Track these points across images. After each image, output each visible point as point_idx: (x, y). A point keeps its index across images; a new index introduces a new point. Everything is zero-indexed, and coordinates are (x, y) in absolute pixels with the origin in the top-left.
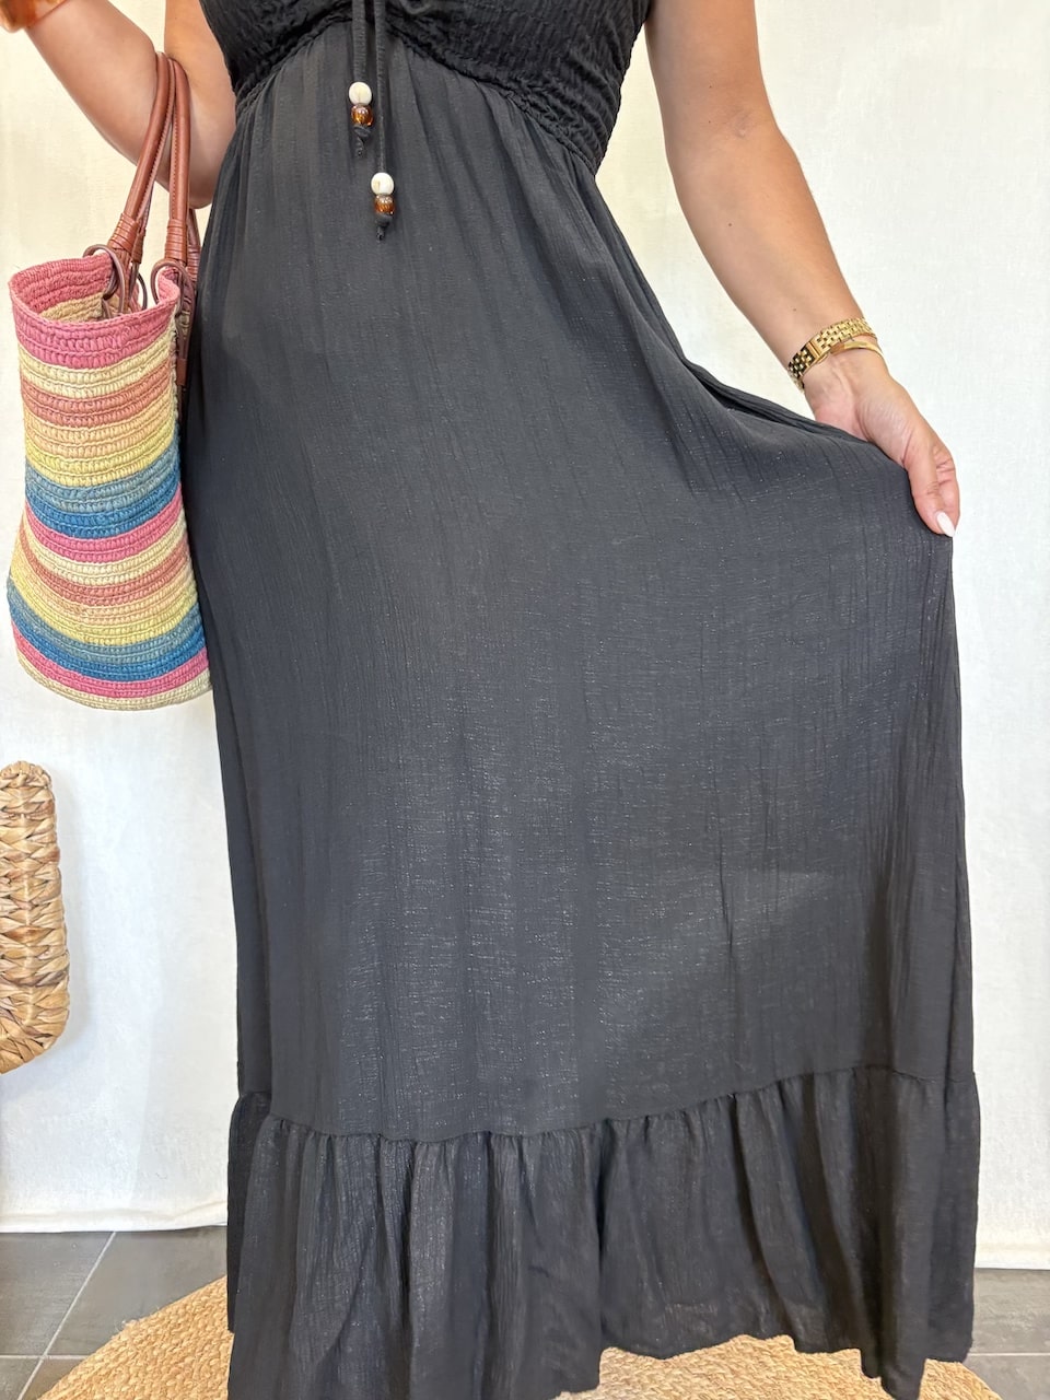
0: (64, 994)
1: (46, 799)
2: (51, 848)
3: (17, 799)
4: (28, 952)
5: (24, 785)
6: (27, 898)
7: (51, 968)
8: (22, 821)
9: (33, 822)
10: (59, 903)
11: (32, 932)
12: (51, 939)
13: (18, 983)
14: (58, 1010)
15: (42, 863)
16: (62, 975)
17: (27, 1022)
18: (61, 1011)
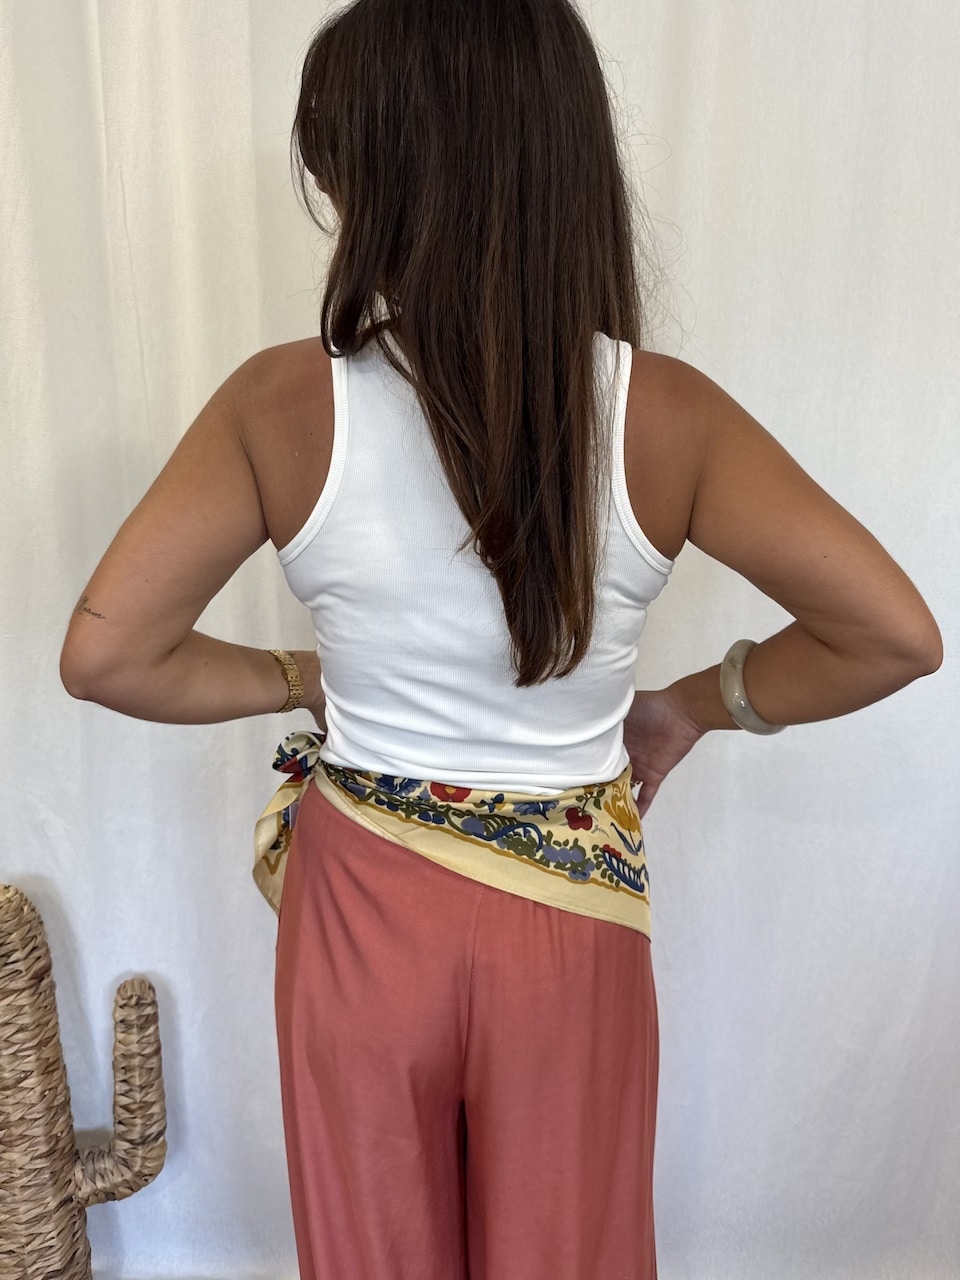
0: (163, 1146)
1: (152, 1012)
2: (156, 1046)
3: (132, 1015)
4: (139, 1120)
5: (137, 1004)
6: (138, 1082)
7: (154, 1129)
8: (135, 1030)
10: (162, 1083)
11: (140, 1108)
12: (155, 1109)
13: (131, 1141)
14: (155, 1159)
15: (148, 1057)
16: (161, 1133)
17: (137, 1169)
18: (161, 1158)
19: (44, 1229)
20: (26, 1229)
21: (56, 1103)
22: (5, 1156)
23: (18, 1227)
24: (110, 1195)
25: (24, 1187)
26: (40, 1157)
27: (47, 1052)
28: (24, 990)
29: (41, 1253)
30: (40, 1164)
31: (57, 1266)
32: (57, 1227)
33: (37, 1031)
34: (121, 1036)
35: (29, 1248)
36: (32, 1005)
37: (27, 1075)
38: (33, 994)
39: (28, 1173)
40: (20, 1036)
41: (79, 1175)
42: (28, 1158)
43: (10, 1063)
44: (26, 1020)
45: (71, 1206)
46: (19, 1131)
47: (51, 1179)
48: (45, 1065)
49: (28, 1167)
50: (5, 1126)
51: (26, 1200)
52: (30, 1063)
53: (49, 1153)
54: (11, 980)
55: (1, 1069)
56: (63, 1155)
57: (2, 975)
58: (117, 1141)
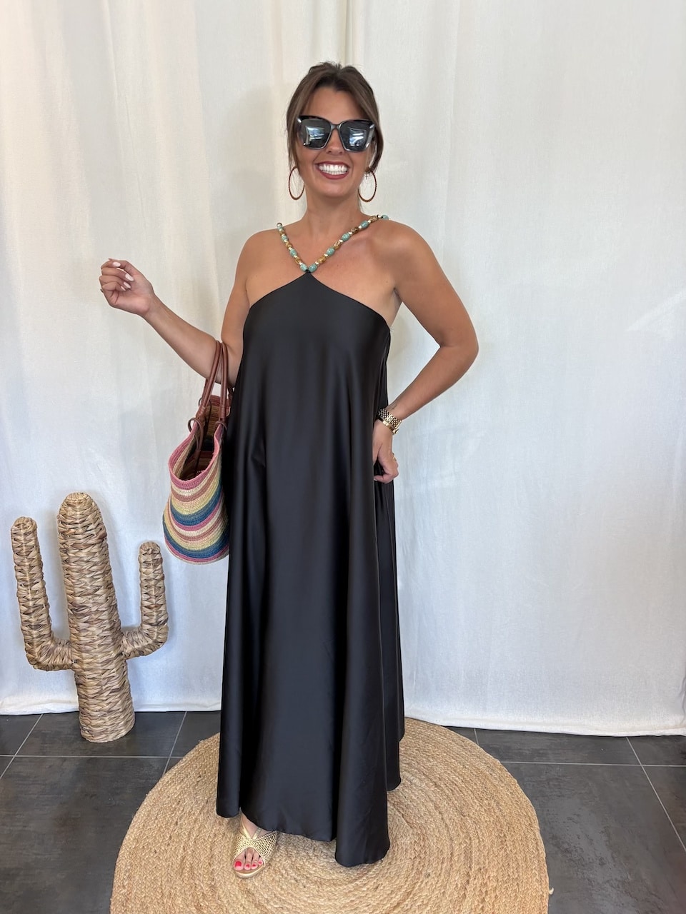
0: (167, 627)
1: (160, 558)
2: (162, 575)
3: (150, 559)
4: (155, 613)
5: (152, 553)
6: (154, 594)
7: (162, 618)
8: (151, 566)
9: (155, 566)
10: (164, 595)
11: (156, 607)
12: (162, 608)
13: (151, 624)
14: (163, 634)
15: (159, 581)
16: (166, 621)
17: (155, 638)
18: (166, 633)
19: (109, 667)
20: (102, 666)
21: (113, 604)
22: (89, 629)
23: (100, 665)
24: (141, 653)
25: (99, 645)
26: (106, 630)
27: (107, 578)
28: (95, 544)
29: (109, 679)
30: (107, 633)
31: (117, 686)
32: (116, 667)
33: (103, 565)
34: (144, 570)
35: (103, 676)
36: (100, 552)
37: (99, 588)
38: (100, 547)
39: (101, 638)
40: (95, 568)
41: (125, 642)
42: (101, 631)
43: (90, 582)
44: (96, 560)
45: (122, 657)
46: (96, 617)
47: (113, 642)
48: (107, 584)
49: (102, 635)
50: (89, 614)
51: (101, 652)
52: (99, 582)
53: (111, 629)
54: (90, 539)
55: (86, 584)
56: (117, 631)
57: (84, 536)
58: (144, 625)
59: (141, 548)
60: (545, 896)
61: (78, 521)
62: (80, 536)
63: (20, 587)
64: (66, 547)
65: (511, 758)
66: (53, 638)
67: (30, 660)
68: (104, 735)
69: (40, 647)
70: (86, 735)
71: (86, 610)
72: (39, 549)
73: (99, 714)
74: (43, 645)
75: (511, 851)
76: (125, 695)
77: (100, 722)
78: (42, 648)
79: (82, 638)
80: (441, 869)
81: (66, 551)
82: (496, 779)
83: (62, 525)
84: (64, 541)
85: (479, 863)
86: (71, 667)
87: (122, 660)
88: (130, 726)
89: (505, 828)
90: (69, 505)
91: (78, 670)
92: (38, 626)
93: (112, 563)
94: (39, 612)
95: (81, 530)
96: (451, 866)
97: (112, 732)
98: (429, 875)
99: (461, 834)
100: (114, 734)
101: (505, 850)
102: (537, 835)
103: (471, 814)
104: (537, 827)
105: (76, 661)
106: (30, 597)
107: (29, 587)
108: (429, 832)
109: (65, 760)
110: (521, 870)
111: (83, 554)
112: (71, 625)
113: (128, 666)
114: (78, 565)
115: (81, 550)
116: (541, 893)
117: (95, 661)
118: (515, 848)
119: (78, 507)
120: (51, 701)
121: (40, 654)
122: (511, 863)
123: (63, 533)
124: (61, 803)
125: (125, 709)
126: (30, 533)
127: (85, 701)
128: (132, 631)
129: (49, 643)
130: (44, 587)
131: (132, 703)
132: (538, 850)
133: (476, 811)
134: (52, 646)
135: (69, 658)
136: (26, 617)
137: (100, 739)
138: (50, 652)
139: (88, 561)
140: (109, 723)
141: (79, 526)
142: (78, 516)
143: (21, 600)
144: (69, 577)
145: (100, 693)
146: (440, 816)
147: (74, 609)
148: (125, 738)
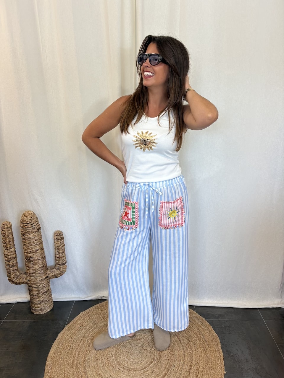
0: (66, 266)
1: (62, 237)
2: (64, 244)
3: (58, 237)
4: (61, 260)
5: (59, 235)
6: (60, 252)
7: (64, 262)
8: (59, 241)
9: (61, 240)
10: (65, 253)
11: (61, 257)
12: (64, 258)
13: (60, 265)
15: (63, 246)
16: (66, 263)
17: (61, 270)
18: (66, 268)
19: (43, 282)
20: (39, 282)
21: (44, 256)
22: (34, 267)
23: (38, 282)
24: (56, 276)
25: (38, 273)
26: (41, 267)
27: (41, 246)
28: (36, 232)
29: (43, 287)
30: (41, 269)
31: (46, 291)
32: (45, 282)
33: (39, 240)
34: (56, 242)
35: (40, 286)
36: (38, 235)
37: (38, 250)
38: (38, 233)
39: (39, 271)
40: (36, 241)
41: (49, 272)
42: (39, 267)
43: (34, 247)
44: (37, 238)
45: (48, 278)
46: (36, 262)
47: (44, 272)
48: (41, 248)
49: (39, 269)
50: (34, 260)
51: (39, 276)
52: (38, 247)
53: (43, 267)
54: (34, 230)
55: (32, 248)
56: (45, 267)
57: (31, 228)
58: (56, 265)
59: (55, 233)
60: (223, 374)
61: (28, 222)
62: (30, 229)
63: (5, 250)
64: (24, 233)
65: (210, 318)
66: (19, 271)
67: (10, 280)
68: (41, 311)
69: (13, 275)
70: (33, 311)
71: (33, 259)
72: (13, 234)
73: (38, 302)
74: (15, 274)
75: (209, 356)
76: (50, 294)
77: (39, 306)
78: (14, 275)
79: (31, 271)
80: (180, 363)
81: (24, 235)
82: (203, 326)
83: (22, 224)
84: (23, 231)
85: (195, 361)
86: (27, 283)
87: (48, 280)
88: (51, 307)
89: (207, 347)
90: (25, 216)
91: (29, 284)
92: (13, 266)
93: (43, 239)
94: (13, 261)
95: (30, 226)
96: (184, 362)
97: (44, 309)
98: (175, 366)
99: (188, 349)
100: (45, 311)
101: (207, 355)
102: (220, 349)
103: (193, 341)
104: (220, 345)
105: (29, 280)
106: (9, 254)
107: (9, 250)
108: (175, 348)
109: (24, 322)
110: (213, 363)
111: (31, 236)
112: (26, 266)
113: (50, 282)
114: (29, 240)
115: (30, 234)
116: (221, 373)
117: (36, 280)
118: (211, 354)
119: (29, 216)
120: (19, 298)
121: (14, 278)
122: (209, 361)
123: (22, 227)
124: (22, 340)
125: (49, 300)
126: (9, 228)
127: (33, 297)
128: (52, 268)
129: (17, 273)
130: (15, 250)
131: (52, 297)
132: (220, 355)
133: (195, 339)
134: (19, 274)
135: (25, 279)
136: (7, 263)
137: (39, 313)
138: (18, 277)
139: (33, 239)
140: (43, 306)
141: (29, 224)
142: (29, 220)
143: (6, 255)
144: (25, 245)
145: (39, 293)
146: (180, 342)
147: (28, 259)
148: (49, 312)
